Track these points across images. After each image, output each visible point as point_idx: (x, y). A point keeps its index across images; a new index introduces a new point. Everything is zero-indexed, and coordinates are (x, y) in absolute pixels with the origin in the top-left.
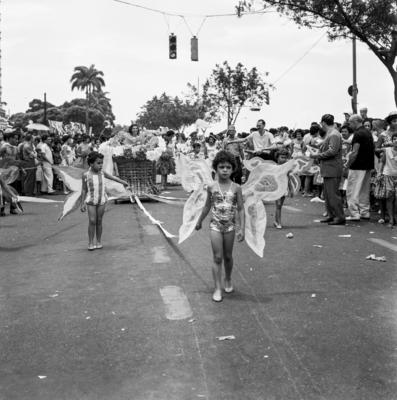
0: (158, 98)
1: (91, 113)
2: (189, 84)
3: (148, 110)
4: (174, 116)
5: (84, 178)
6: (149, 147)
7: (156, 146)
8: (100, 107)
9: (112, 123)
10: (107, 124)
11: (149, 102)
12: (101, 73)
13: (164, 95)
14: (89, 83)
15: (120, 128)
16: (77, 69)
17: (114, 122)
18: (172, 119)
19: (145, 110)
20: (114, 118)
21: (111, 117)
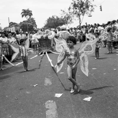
0: (51, 18)
1: (29, 25)
2: (61, 10)
3: (48, 22)
4: (57, 23)
5: (19, 48)
6: (49, 35)
7: (51, 34)
8: (32, 22)
9: (36, 28)
10: (34, 28)
11: (48, 19)
12: (31, 11)
13: (53, 16)
14: (27, 15)
15: (39, 29)
16: (23, 10)
17: (37, 27)
18: (56, 24)
19: (47, 22)
21: (35, 26)
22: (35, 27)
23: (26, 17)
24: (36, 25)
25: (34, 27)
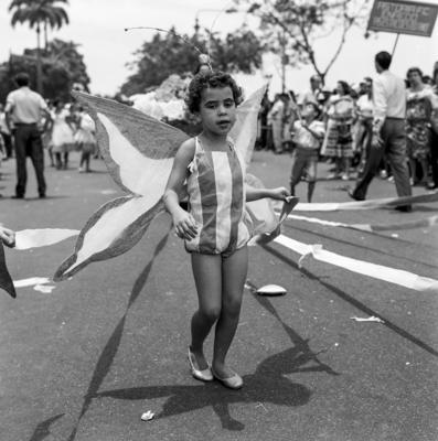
0: (163, 38)
20: (88, 81)
21: (83, 78)
22: (81, 86)
23: (36, 25)
24: (85, 75)
25: (75, 85)
